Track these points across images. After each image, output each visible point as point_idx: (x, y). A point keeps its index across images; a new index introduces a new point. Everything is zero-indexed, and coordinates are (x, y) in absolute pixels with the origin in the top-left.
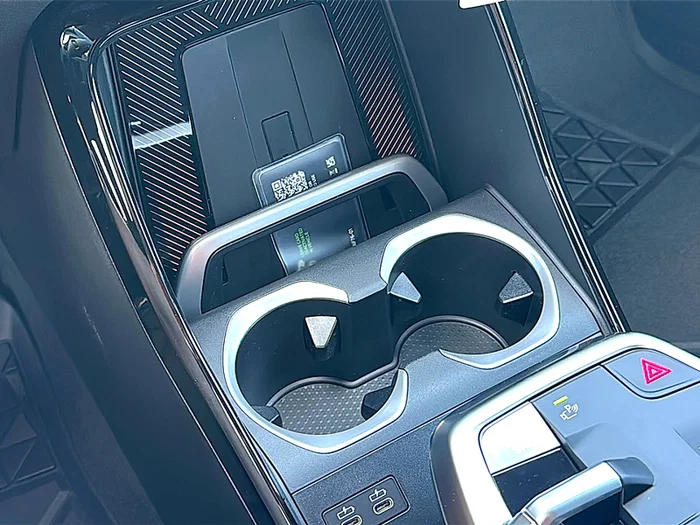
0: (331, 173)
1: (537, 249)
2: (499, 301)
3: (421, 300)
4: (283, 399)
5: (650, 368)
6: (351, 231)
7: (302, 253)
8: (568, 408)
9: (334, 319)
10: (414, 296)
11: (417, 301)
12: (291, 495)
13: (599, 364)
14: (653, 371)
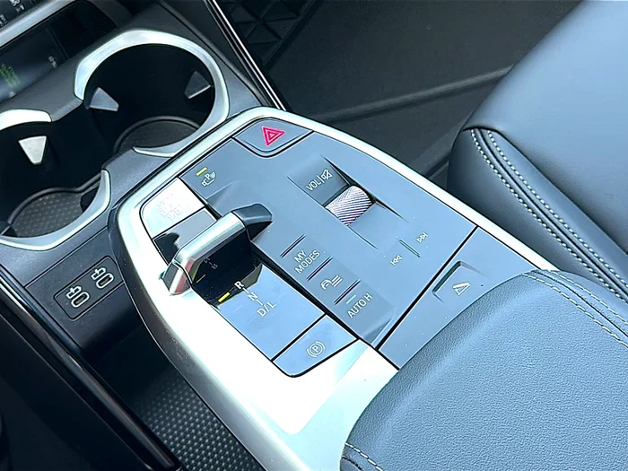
0: (18, 10)
1: (207, 51)
2: (186, 98)
3: (119, 108)
4: (23, 214)
5: (269, 133)
6: (51, 59)
7: (10, 85)
8: (207, 176)
9: (45, 138)
10: (113, 106)
11: (116, 110)
12: (24, 287)
13: (231, 137)
14: (271, 135)
